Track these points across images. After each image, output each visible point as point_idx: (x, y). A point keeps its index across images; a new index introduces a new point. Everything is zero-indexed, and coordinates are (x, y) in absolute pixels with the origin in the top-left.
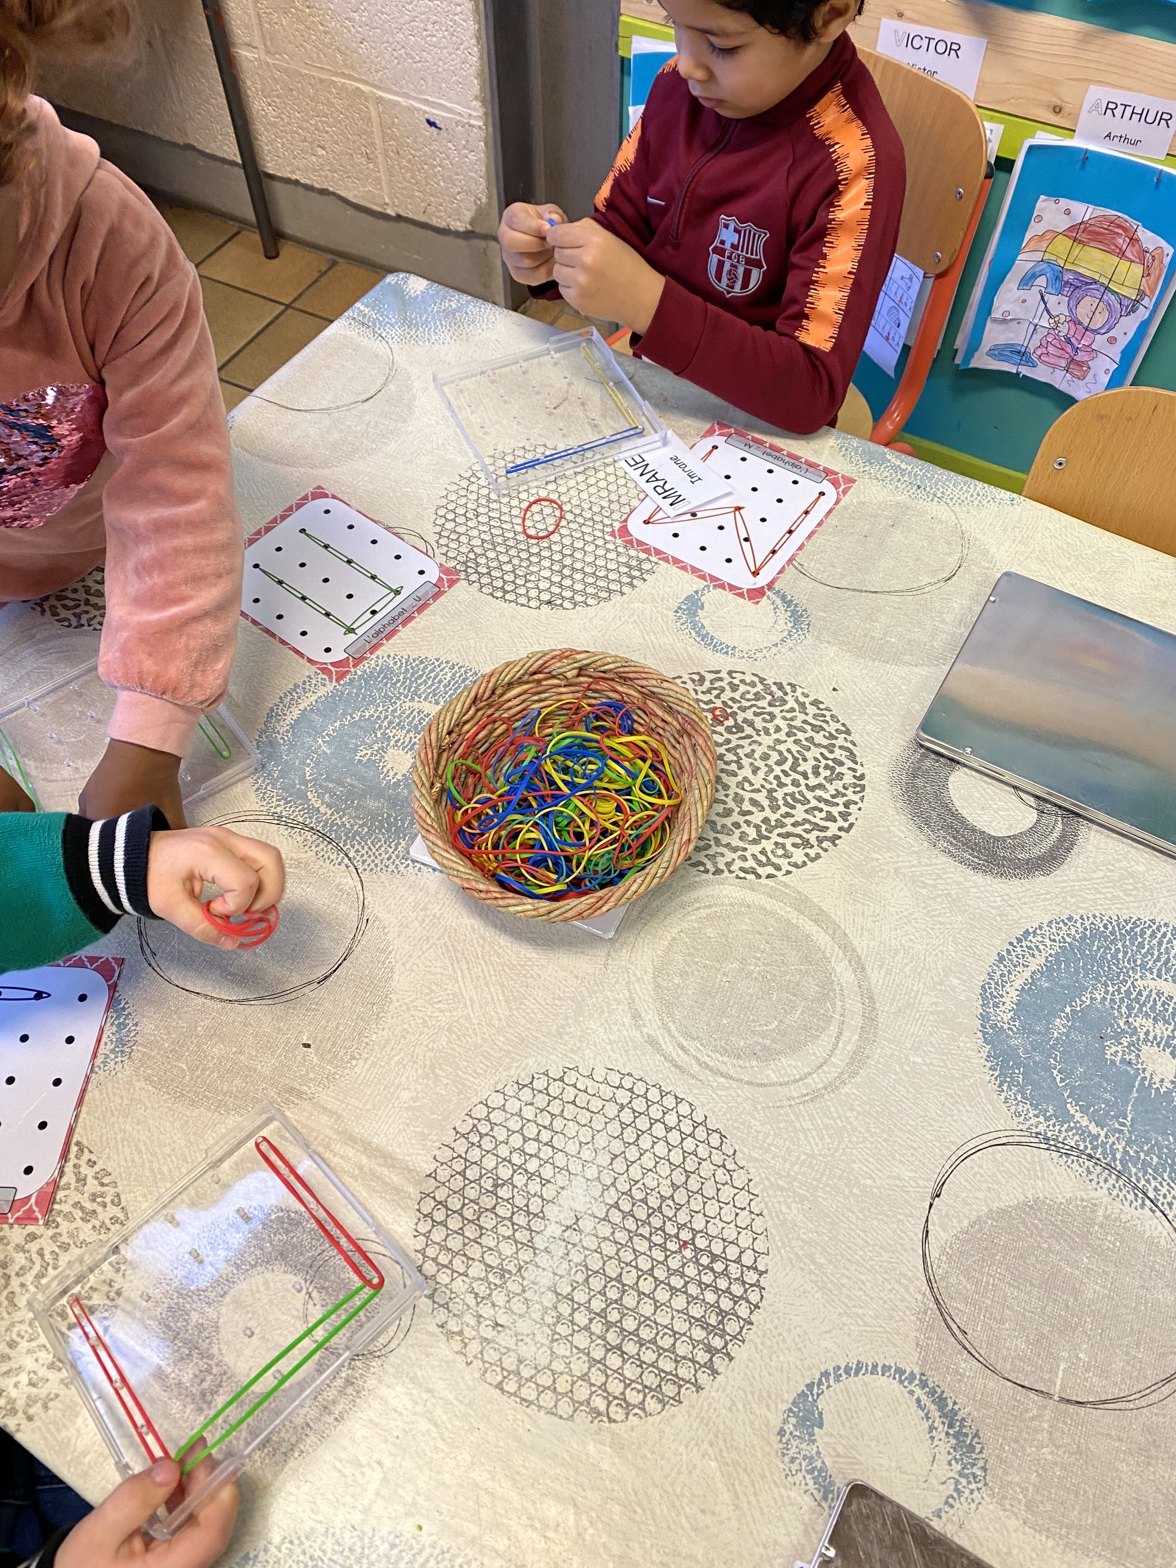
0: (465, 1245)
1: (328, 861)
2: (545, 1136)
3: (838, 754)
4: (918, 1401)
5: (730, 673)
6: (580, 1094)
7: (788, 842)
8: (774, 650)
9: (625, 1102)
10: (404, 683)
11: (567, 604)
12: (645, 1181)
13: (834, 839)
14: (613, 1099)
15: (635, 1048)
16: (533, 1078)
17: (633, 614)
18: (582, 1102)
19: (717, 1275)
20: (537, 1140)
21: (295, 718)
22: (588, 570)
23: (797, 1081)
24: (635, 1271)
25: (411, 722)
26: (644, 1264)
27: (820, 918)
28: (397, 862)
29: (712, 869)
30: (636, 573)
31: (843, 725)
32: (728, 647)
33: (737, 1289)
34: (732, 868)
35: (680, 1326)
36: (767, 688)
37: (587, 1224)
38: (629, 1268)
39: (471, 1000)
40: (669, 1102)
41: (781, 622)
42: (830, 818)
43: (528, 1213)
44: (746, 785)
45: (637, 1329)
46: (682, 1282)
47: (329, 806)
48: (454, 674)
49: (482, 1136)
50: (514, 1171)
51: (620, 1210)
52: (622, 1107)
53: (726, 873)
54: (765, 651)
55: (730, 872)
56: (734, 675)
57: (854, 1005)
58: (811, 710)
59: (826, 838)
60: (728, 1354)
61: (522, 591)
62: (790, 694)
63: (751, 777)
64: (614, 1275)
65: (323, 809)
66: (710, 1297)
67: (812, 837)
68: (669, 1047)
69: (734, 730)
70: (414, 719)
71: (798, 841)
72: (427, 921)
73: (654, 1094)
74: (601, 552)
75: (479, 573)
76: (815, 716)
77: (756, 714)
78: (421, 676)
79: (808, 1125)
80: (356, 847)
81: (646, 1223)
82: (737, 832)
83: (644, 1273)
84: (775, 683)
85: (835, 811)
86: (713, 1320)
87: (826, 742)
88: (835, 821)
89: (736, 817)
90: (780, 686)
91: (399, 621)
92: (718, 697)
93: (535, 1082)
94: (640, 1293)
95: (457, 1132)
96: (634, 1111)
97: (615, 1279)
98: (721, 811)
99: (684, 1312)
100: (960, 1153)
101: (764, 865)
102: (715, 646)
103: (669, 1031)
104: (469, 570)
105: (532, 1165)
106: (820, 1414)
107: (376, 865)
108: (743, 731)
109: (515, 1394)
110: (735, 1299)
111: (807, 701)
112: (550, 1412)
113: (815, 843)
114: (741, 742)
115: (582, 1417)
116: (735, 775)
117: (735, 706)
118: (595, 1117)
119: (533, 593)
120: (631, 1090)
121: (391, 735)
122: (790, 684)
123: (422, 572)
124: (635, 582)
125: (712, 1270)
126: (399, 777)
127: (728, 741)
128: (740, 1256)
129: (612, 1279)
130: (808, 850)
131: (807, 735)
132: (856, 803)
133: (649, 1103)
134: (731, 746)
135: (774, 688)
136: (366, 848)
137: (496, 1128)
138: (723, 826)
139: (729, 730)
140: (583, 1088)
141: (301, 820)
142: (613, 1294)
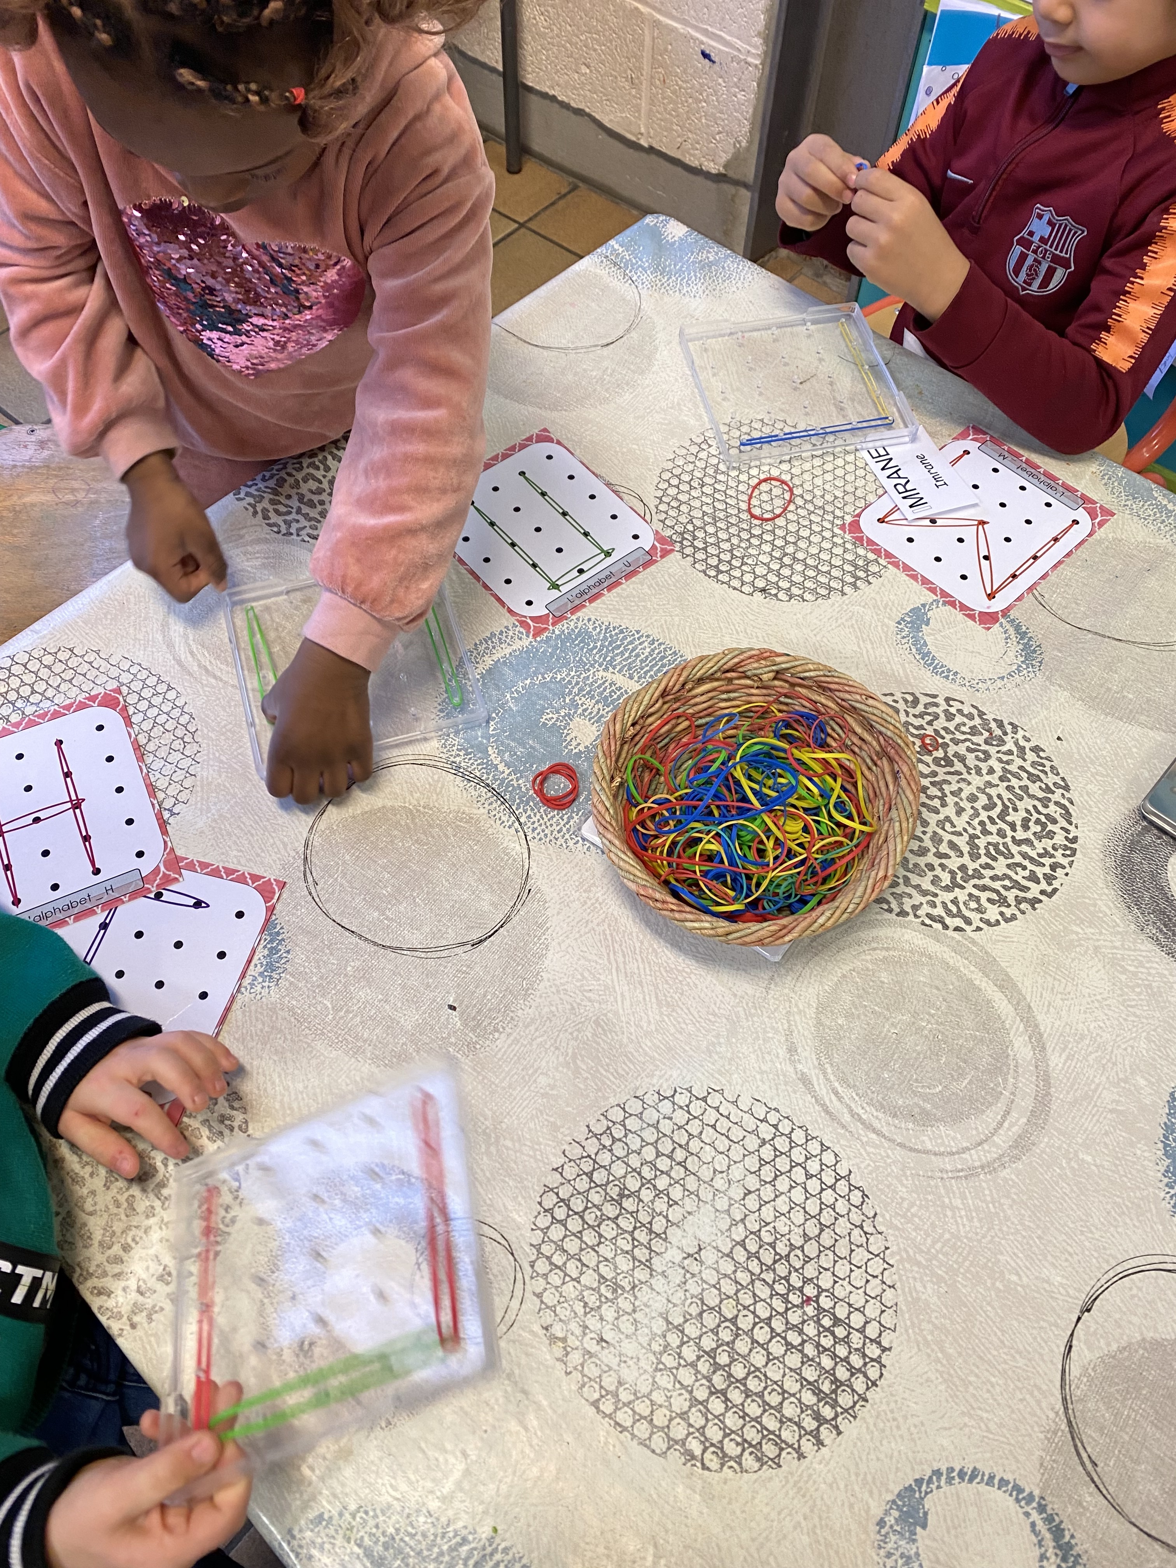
0: (582, 1250)
1: (498, 822)
2: (680, 1155)
3: (1052, 809)
4: (1033, 1525)
5: (947, 700)
6: (722, 1119)
7: (984, 896)
8: (999, 683)
9: (768, 1137)
10: (600, 650)
11: (781, 595)
12: (776, 1224)
13: (1033, 903)
14: (755, 1132)
15: (786, 1084)
16: (675, 1091)
17: (851, 618)
18: (722, 1127)
19: (837, 1341)
20: (670, 1157)
21: (487, 668)
22: (810, 561)
23: (953, 1154)
24: (751, 1316)
25: (602, 693)
26: (763, 1311)
27: (1006, 984)
28: (567, 836)
29: (897, 910)
30: (861, 574)
31: (1063, 779)
32: (949, 671)
33: (856, 1361)
34: (919, 913)
35: (791, 1385)
36: (985, 723)
37: (709, 1256)
38: (745, 1312)
39: (622, 994)
40: (814, 1147)
41: (1011, 654)
42: (1033, 878)
43: (651, 1231)
44: (948, 826)
45: (746, 1378)
46: (799, 1340)
47: (507, 765)
48: (653, 650)
49: (614, 1140)
50: (643, 1185)
51: (746, 1249)
52: (764, 1142)
53: (911, 917)
54: (989, 682)
55: (916, 916)
56: (951, 703)
57: (1027, 1085)
58: (1031, 756)
59: (1025, 900)
60: (836, 1427)
61: (737, 573)
62: (1010, 735)
63: (954, 818)
64: (730, 1316)
65: (501, 767)
66: (827, 1362)
67: (1011, 895)
68: (823, 1091)
69: (943, 763)
70: (605, 690)
71: (995, 896)
72: (589, 903)
73: (799, 1136)
74: (826, 545)
75: (695, 547)
76: (1033, 764)
77: (969, 750)
78: (619, 647)
79: (958, 1202)
80: (529, 812)
81: (771, 1268)
82: (930, 875)
83: (762, 1321)
84: (994, 720)
85: (1040, 872)
86: (826, 1387)
87: (1041, 795)
88: (1038, 882)
89: (930, 858)
90: (1000, 725)
91: (606, 585)
92: (930, 723)
93: (677, 1095)
94: (754, 1341)
95: (590, 1131)
96: (775, 1149)
97: (730, 1320)
98: (916, 848)
99: (798, 1371)
100: (1119, 1269)
101: (954, 916)
102: (935, 668)
103: (825, 1073)
104: (685, 542)
105: (662, 1183)
106: (926, 1514)
107: (546, 835)
108: (952, 766)
109: (610, 1416)
110: (853, 1371)
111: (1028, 745)
112: (642, 1443)
113: (1013, 903)
114: (948, 778)
115: (675, 1456)
116: (938, 813)
117: (948, 737)
118: (734, 1146)
119: (748, 578)
120: (775, 1126)
121: (580, 702)
122: (1011, 724)
123: (636, 537)
124: (859, 583)
125: (833, 1334)
126: (581, 748)
127: (934, 774)
128: (864, 1326)
129: (726, 1320)
130: (1003, 909)
131: (1022, 783)
132: (1064, 867)
133: (792, 1145)
134: (936, 779)
135: (993, 725)
136: (538, 816)
137: (630, 1135)
138: (916, 865)
139: (936, 761)
140: (726, 1113)
141: (478, 774)
142: (726, 1335)
